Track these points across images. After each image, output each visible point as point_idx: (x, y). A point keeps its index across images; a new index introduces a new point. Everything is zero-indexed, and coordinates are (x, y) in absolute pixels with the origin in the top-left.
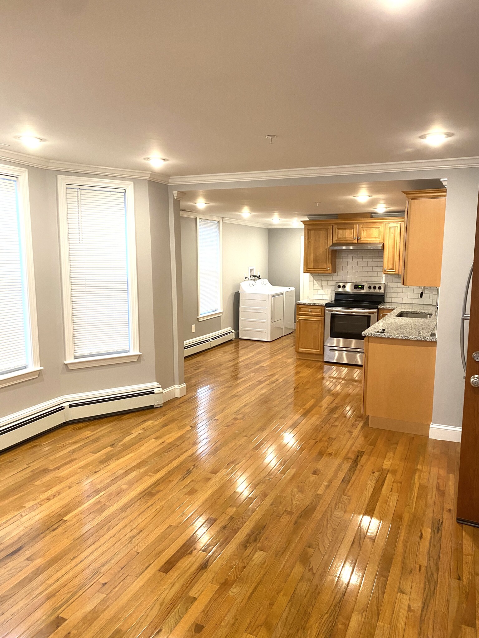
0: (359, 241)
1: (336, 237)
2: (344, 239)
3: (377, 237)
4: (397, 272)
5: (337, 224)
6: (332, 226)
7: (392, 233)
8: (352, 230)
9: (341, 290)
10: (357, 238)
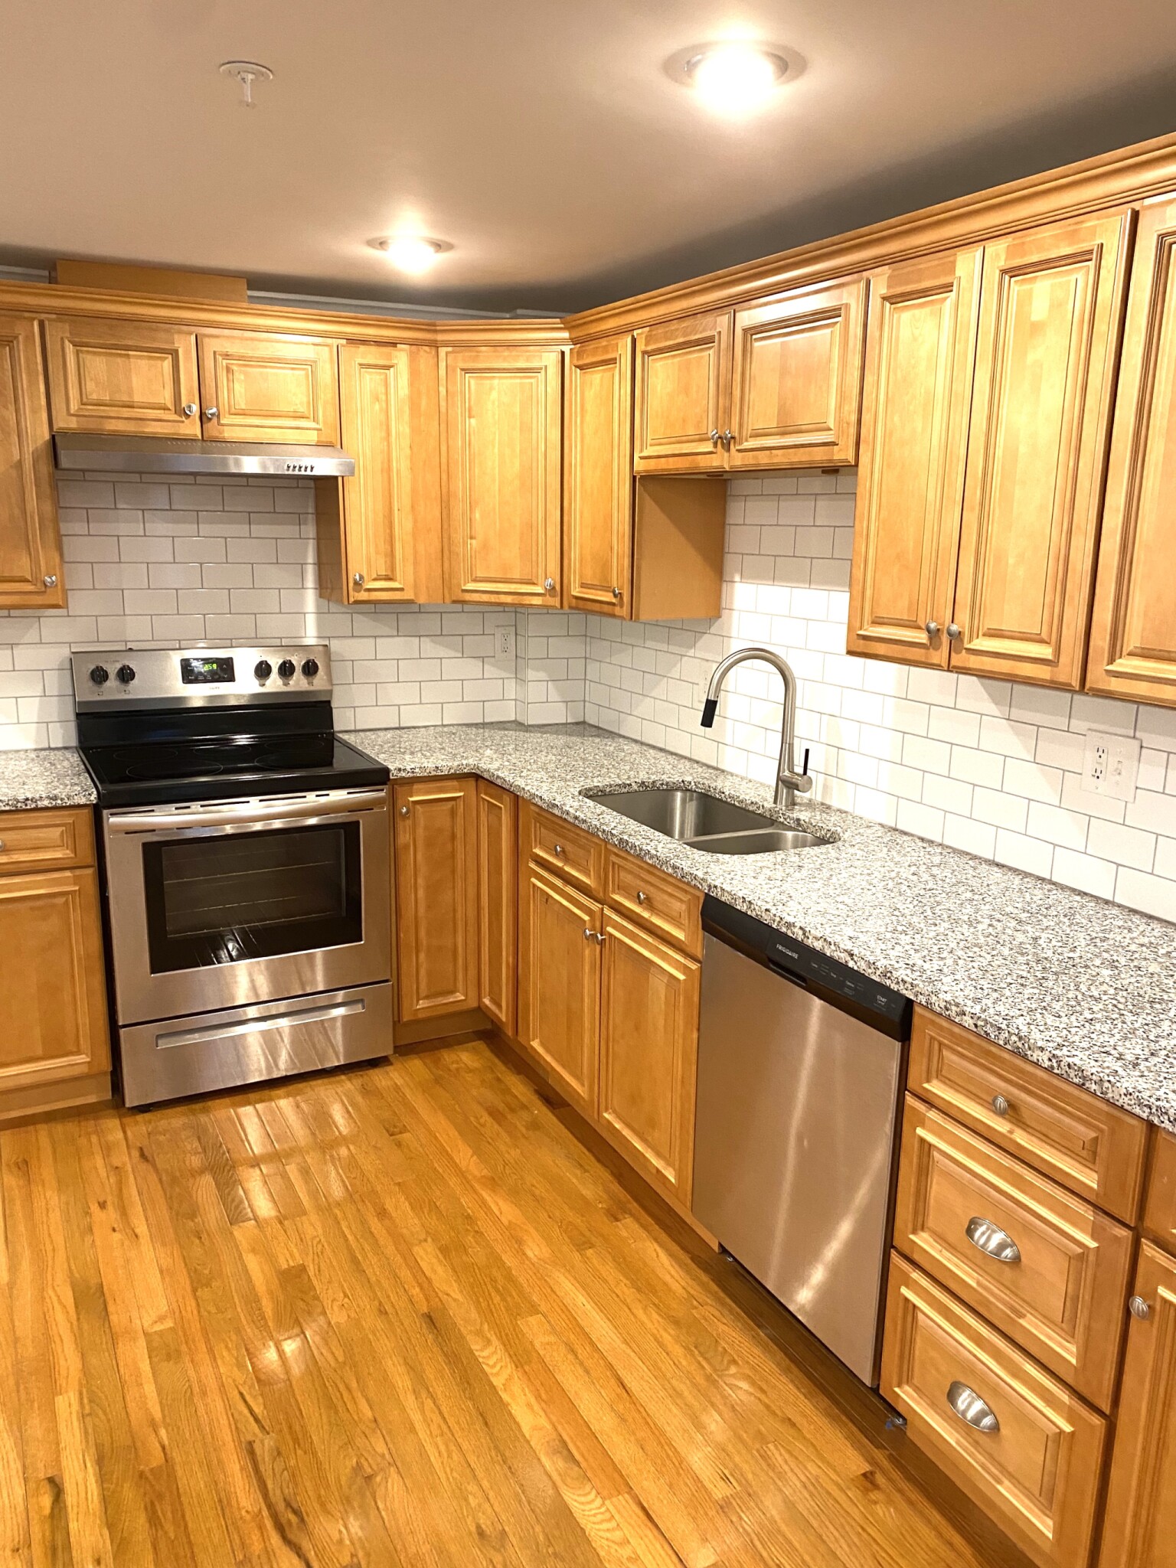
0: (207, 426)
1: (73, 393)
2: (126, 412)
3: (302, 409)
4: (408, 595)
5: (62, 314)
6: (36, 324)
7: (377, 399)
8: (167, 364)
9: (112, 691)
10: (195, 408)
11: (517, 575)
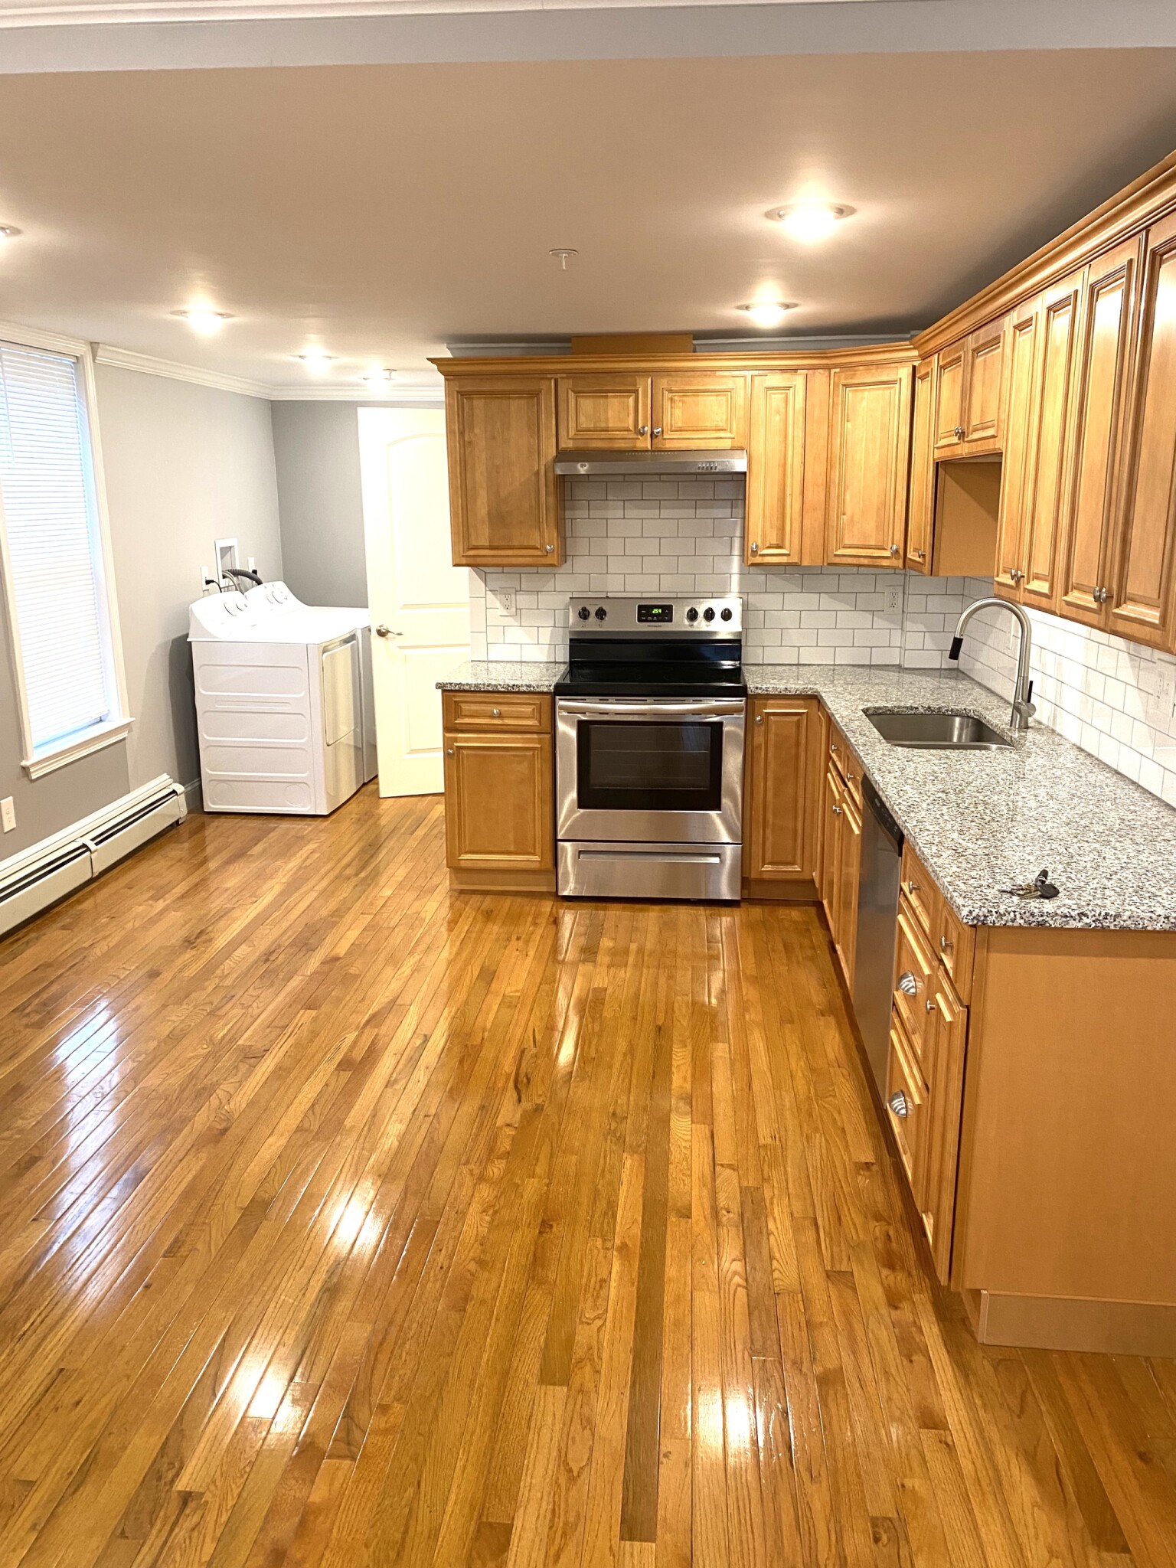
0: (655, 441)
1: (572, 424)
2: (603, 434)
3: (722, 424)
4: (795, 559)
5: (570, 374)
6: (553, 381)
7: (778, 412)
8: (631, 400)
9: (593, 625)
10: (648, 429)
11: (872, 543)
